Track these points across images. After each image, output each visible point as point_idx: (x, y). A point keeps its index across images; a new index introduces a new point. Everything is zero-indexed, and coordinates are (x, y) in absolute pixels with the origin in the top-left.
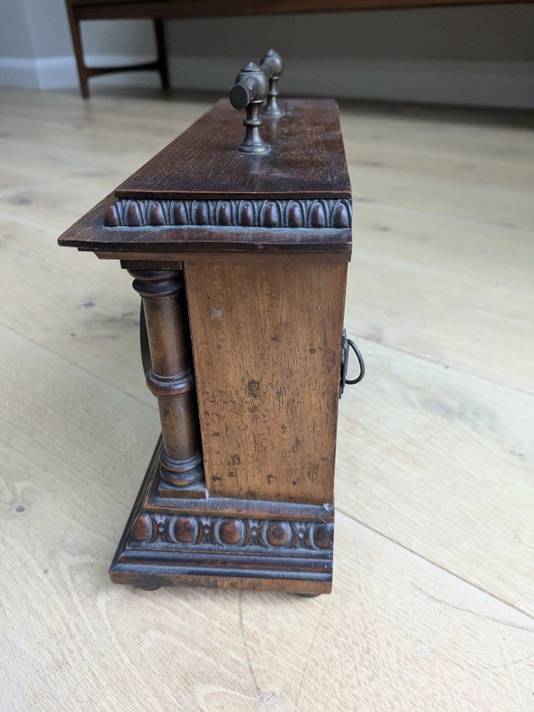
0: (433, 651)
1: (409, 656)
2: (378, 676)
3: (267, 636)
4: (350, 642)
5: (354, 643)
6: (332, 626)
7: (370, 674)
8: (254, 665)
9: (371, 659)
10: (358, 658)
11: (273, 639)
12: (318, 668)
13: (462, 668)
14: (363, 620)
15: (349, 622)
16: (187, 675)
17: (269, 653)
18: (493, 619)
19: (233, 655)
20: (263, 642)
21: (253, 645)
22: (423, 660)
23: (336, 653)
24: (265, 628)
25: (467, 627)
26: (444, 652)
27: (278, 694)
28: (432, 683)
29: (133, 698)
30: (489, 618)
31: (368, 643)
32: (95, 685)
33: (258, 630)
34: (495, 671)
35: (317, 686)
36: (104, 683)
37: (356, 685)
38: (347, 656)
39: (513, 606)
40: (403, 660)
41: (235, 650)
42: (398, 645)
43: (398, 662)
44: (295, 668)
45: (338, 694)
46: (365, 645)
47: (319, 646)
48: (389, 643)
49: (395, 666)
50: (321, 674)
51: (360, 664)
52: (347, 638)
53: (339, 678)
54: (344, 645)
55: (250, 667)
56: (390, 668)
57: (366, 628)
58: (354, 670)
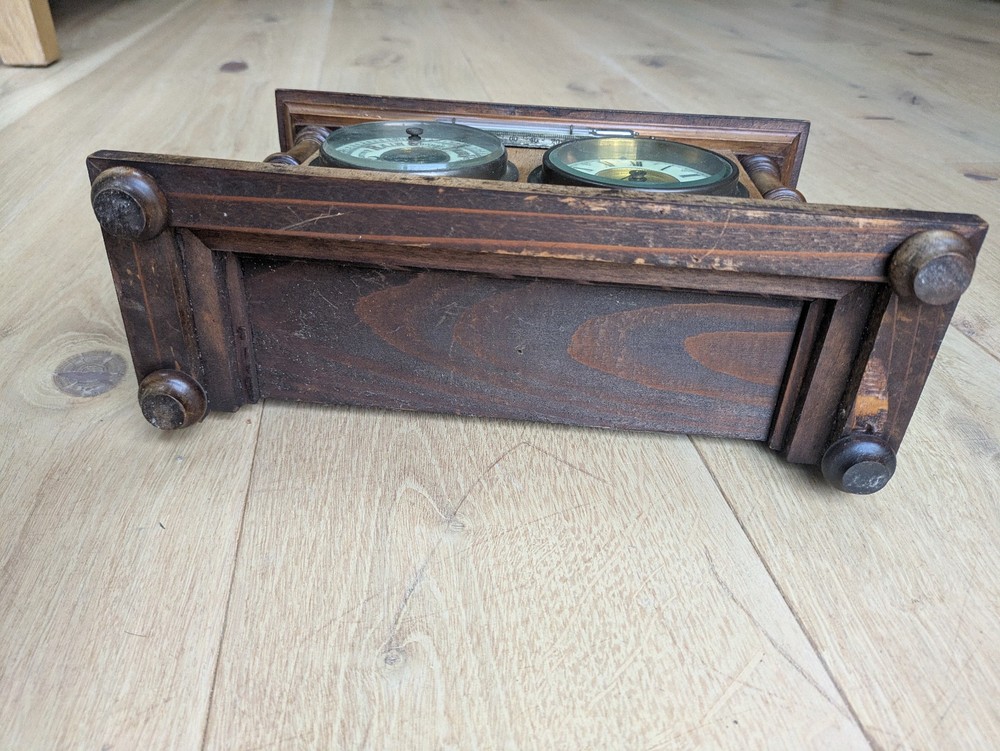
0: (658, 609)
1: (625, 594)
2: (574, 583)
3: (505, 488)
4: (577, 543)
5: (580, 546)
6: (574, 521)
7: (568, 576)
8: (470, 498)
9: (583, 568)
10: (571, 557)
11: (507, 493)
12: (523, 538)
13: (675, 643)
14: (612, 537)
15: (595, 530)
16: (410, 466)
17: (492, 499)
18: (771, 640)
19: (461, 479)
20: (496, 489)
21: (485, 485)
22: (638, 609)
23: (553, 540)
24: (509, 481)
25: (727, 621)
26: (670, 618)
27: (466, 528)
28: (624, 627)
29: (356, 453)
30: (766, 634)
31: (595, 555)
32: (339, 429)
33: (501, 479)
34: (712, 673)
35: (508, 547)
36: (347, 432)
37: (543, 573)
38: (561, 550)
39: (815, 648)
40: (616, 592)
41: (466, 478)
42: (625, 578)
43: (608, 590)
44: (502, 522)
45: (519, 567)
46: (590, 555)
47: (542, 525)
48: (617, 570)
49: (600, 589)
50: (521, 542)
51: (566, 564)
52: (577, 538)
53: (535, 558)
54: (568, 541)
55: (465, 497)
56: (594, 587)
57: (608, 545)
58: (555, 563)
